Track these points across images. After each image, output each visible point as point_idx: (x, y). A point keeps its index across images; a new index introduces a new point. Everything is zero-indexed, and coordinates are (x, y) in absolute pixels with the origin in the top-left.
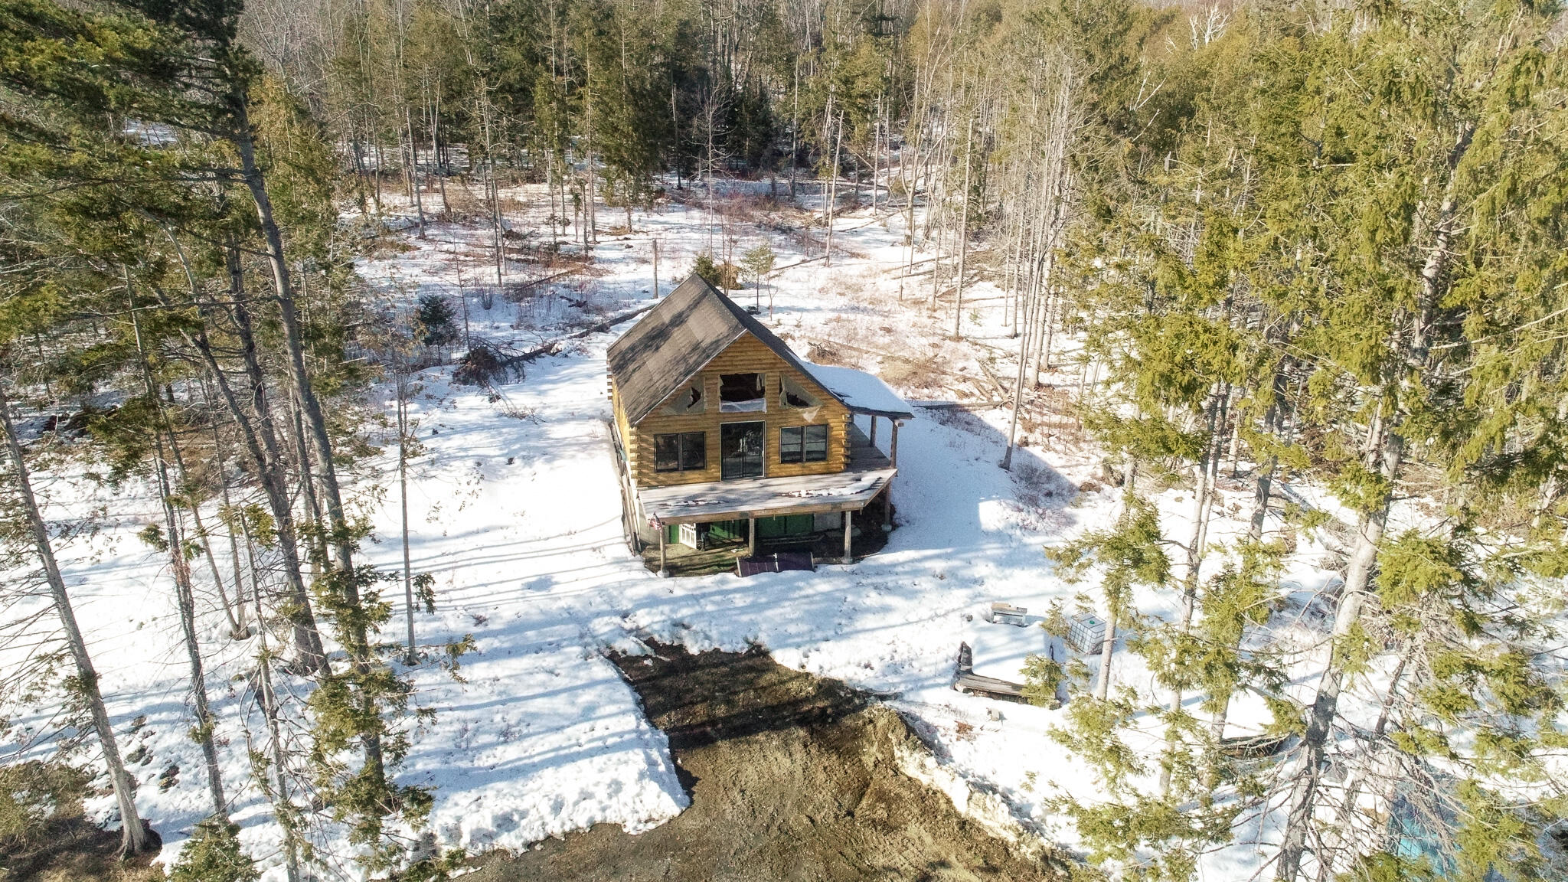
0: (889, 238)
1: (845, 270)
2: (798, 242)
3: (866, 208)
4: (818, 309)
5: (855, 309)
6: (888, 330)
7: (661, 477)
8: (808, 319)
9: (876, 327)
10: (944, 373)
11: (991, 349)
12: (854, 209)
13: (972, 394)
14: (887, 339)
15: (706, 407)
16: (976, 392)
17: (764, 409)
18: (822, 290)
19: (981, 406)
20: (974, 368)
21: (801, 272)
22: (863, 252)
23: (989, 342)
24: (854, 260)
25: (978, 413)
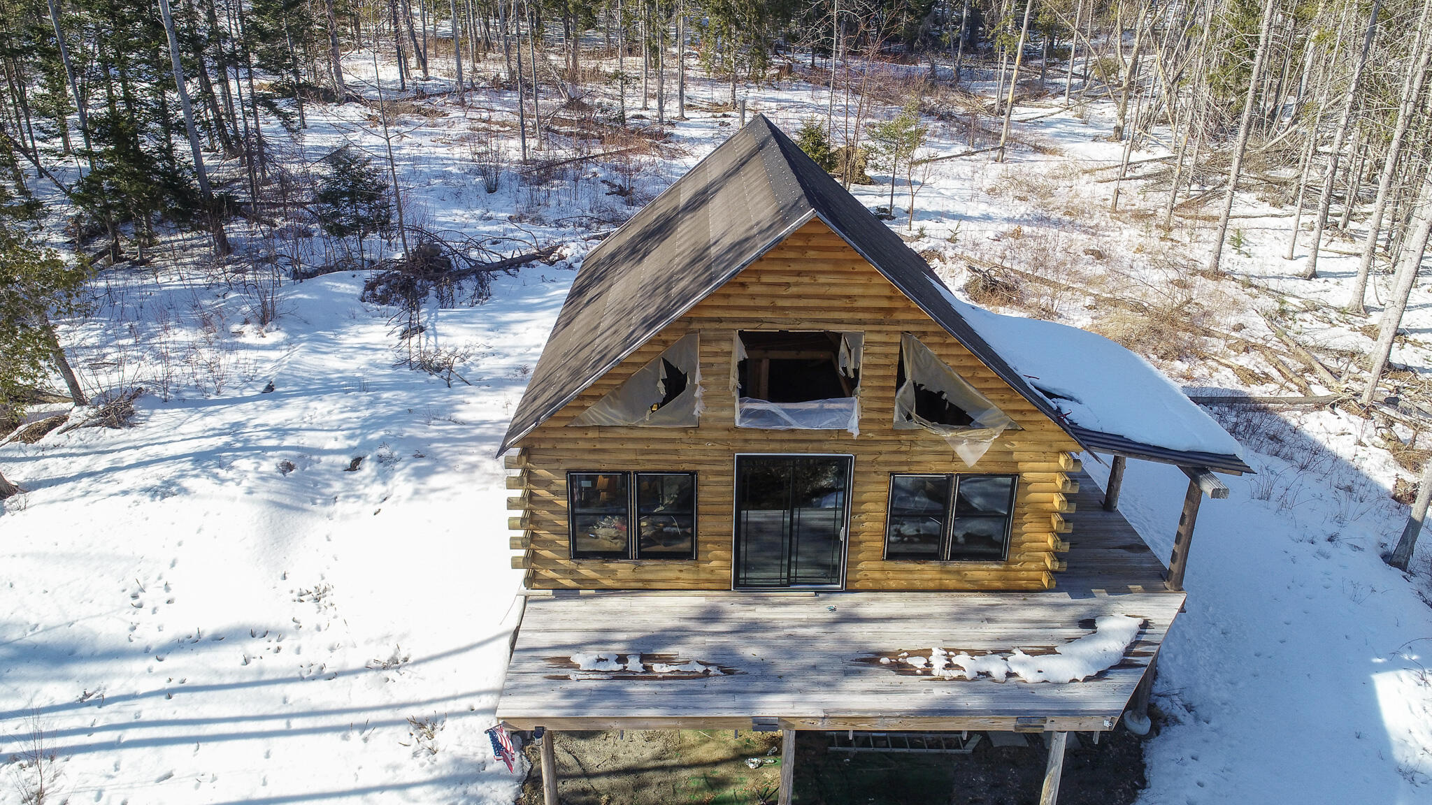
0: (1090, 131)
1: (1026, 167)
2: (960, 131)
3: (1054, 96)
4: (987, 218)
5: (1043, 220)
6: (1099, 255)
7: (587, 570)
8: (969, 231)
9: (1078, 248)
10: (1207, 333)
11: (1280, 295)
12: (1038, 96)
13: (1267, 378)
14: (1100, 270)
15: (698, 410)
16: (1274, 373)
17: (853, 427)
18: (992, 191)
19: (1293, 402)
20: (1259, 328)
21: (963, 167)
22: (1051, 146)
23: (1273, 284)
24: (1039, 156)
25: (1292, 418)
